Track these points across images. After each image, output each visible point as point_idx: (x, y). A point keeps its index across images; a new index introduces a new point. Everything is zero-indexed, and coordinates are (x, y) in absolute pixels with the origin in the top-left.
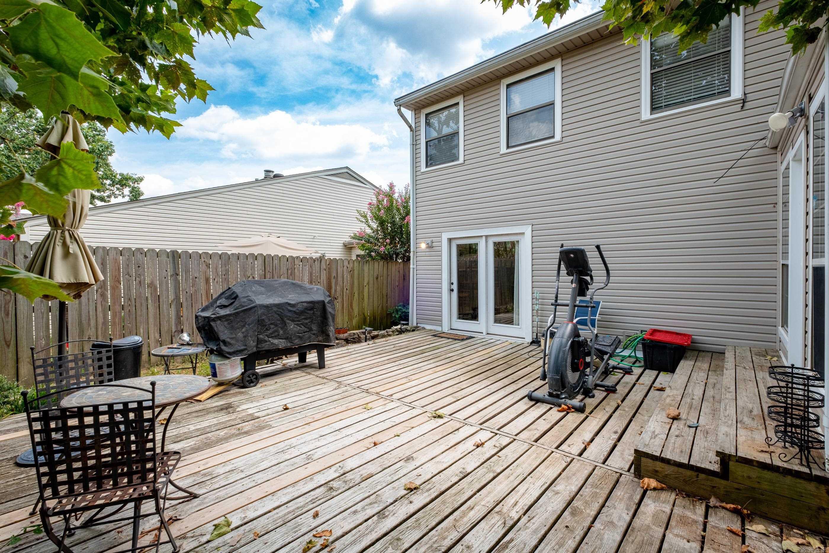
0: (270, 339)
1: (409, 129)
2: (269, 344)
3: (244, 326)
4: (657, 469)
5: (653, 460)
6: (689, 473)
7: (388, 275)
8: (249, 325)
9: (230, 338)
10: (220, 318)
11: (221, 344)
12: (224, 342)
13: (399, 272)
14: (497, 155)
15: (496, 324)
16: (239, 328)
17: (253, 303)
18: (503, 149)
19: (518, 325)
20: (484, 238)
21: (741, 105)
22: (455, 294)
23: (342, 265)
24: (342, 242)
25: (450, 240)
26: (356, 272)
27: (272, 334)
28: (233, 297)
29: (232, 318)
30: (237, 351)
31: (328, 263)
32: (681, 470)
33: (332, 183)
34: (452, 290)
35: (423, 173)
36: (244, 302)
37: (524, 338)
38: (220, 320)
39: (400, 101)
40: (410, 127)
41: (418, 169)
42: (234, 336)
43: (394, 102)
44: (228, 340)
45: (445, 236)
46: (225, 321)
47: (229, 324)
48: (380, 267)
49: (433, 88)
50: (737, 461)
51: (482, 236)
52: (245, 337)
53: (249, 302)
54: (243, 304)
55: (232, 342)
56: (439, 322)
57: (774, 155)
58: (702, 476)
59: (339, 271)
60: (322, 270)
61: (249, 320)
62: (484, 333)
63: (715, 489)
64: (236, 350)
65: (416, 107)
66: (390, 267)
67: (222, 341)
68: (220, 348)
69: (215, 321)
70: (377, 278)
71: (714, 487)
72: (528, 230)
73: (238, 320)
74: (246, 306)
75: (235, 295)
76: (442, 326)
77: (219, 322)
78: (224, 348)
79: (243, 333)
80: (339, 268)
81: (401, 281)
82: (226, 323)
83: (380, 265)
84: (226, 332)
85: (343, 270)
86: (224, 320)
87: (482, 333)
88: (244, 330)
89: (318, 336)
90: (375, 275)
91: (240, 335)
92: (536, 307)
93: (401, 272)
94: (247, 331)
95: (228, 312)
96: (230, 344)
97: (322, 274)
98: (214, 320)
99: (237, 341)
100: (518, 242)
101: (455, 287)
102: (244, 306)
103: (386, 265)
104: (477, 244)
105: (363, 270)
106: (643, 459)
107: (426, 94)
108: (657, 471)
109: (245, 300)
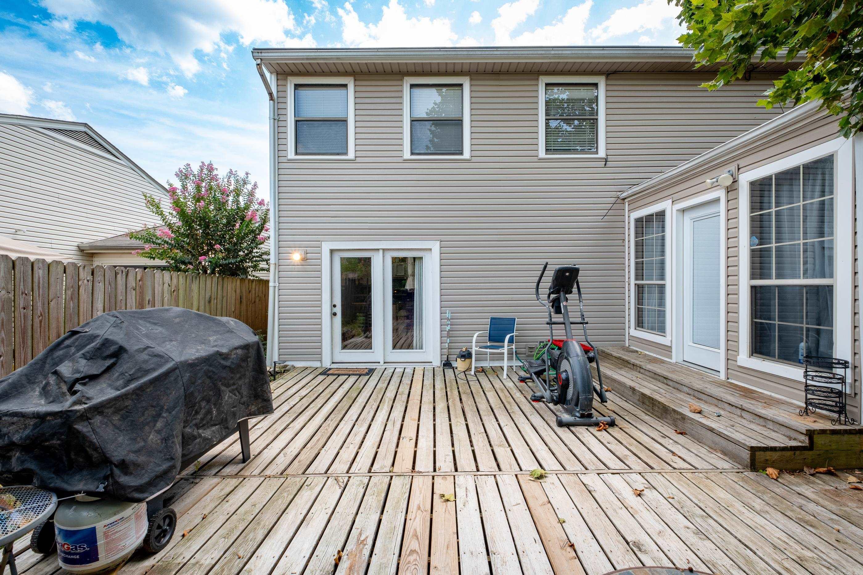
0: (200, 431)
1: (268, 97)
2: (199, 443)
3: (159, 415)
4: (767, 458)
5: (765, 451)
6: (789, 453)
7: (223, 297)
8: (169, 411)
9: (135, 452)
10: (98, 409)
11: (117, 471)
12: (124, 466)
13: (236, 292)
14: (400, 160)
15: (394, 351)
16: (148, 424)
17: (167, 361)
18: (407, 155)
19: (422, 348)
20: (381, 252)
21: (604, 163)
22: (338, 319)
23: (161, 282)
24: (76, 244)
25: (332, 251)
26: (181, 292)
27: (202, 419)
28: (108, 352)
29: (128, 403)
30: (157, 477)
31: (139, 278)
32: (784, 453)
33: (56, 144)
34: (335, 314)
35: (291, 161)
36: (145, 362)
37: (431, 362)
38: (101, 413)
39: (263, 54)
40: (271, 94)
41: (282, 153)
42: (142, 444)
43: (252, 52)
44: (132, 457)
45: (326, 247)
46: (115, 413)
47: (123, 418)
48: (213, 285)
49: (321, 54)
50: (818, 434)
51: (378, 250)
52: (165, 440)
53: (155, 360)
54: (144, 366)
55: (141, 459)
56: (319, 356)
57: (622, 205)
58: (798, 453)
59: (156, 292)
60: (128, 289)
61: (167, 401)
62: (382, 362)
63: (806, 460)
64: (153, 475)
65: (279, 70)
66: (225, 285)
67: (116, 466)
68: (116, 483)
69: (88, 419)
70: (210, 302)
71: (805, 459)
72: (435, 246)
73: (144, 404)
74: (154, 370)
75: (113, 349)
76: (321, 361)
77: (97, 420)
78: (124, 479)
79: (159, 432)
80: (156, 285)
81: (238, 305)
82: (116, 418)
83: (214, 282)
84: (120, 439)
85: (163, 290)
86: (110, 411)
87: (379, 363)
88: (159, 425)
89: (248, 405)
90: (208, 296)
91: (153, 438)
92: (448, 328)
93: (238, 291)
94: (167, 424)
95: (112, 393)
96: (136, 465)
97: (129, 297)
98: (84, 416)
99: (150, 453)
100: (421, 258)
101: (338, 310)
102: (147, 372)
103: (221, 283)
104: (370, 258)
105: (191, 290)
106: (758, 453)
107: (307, 59)
108: (767, 460)
109: (144, 356)
